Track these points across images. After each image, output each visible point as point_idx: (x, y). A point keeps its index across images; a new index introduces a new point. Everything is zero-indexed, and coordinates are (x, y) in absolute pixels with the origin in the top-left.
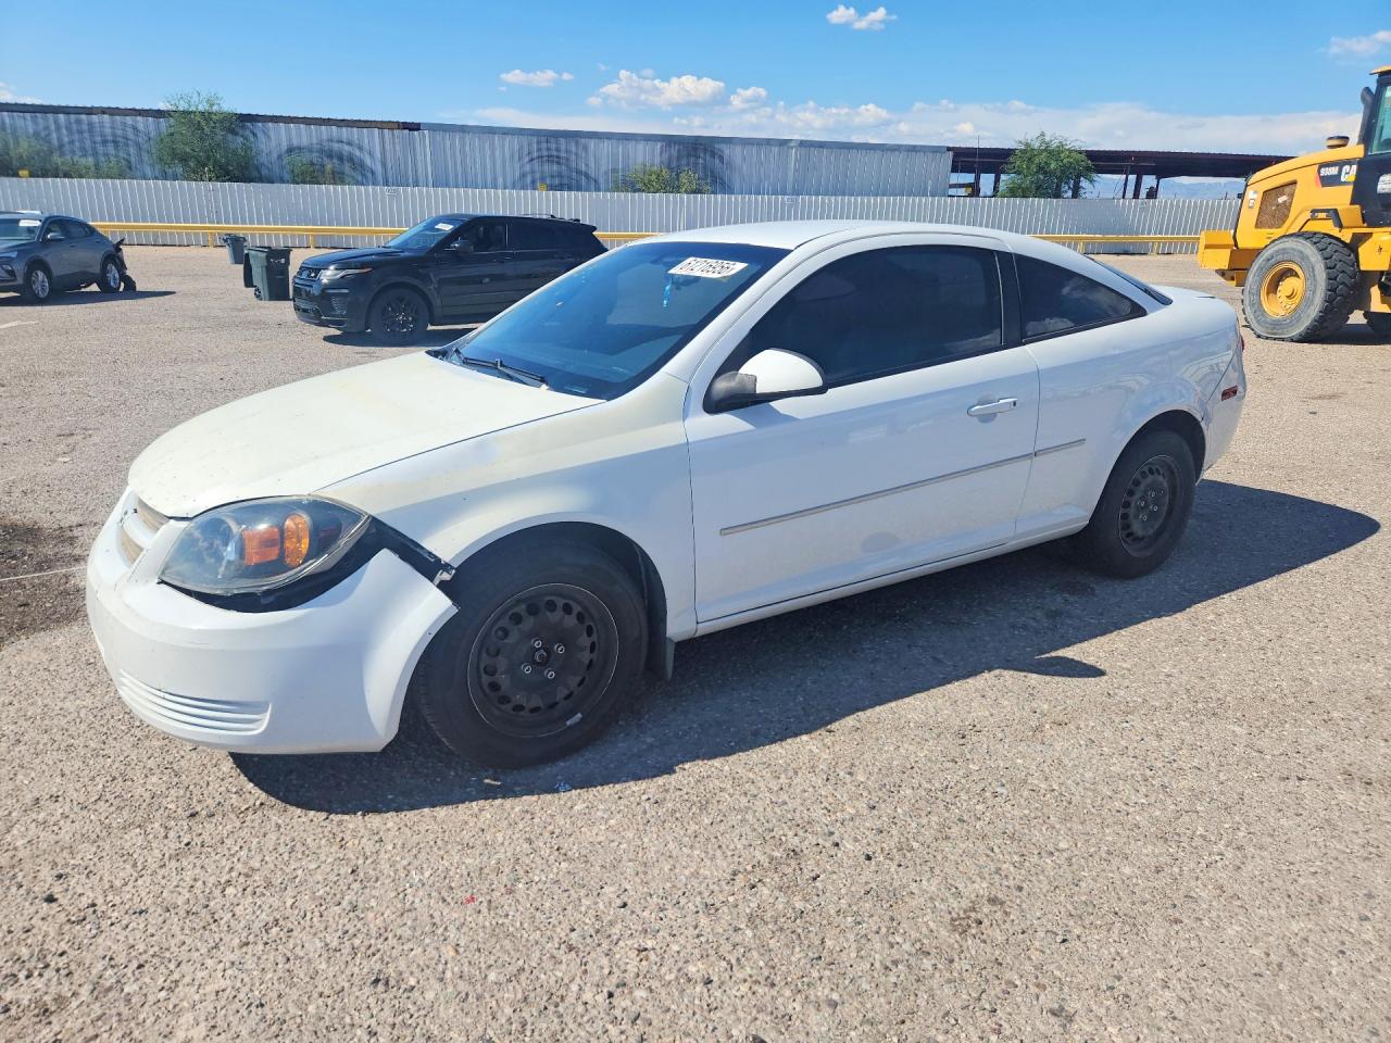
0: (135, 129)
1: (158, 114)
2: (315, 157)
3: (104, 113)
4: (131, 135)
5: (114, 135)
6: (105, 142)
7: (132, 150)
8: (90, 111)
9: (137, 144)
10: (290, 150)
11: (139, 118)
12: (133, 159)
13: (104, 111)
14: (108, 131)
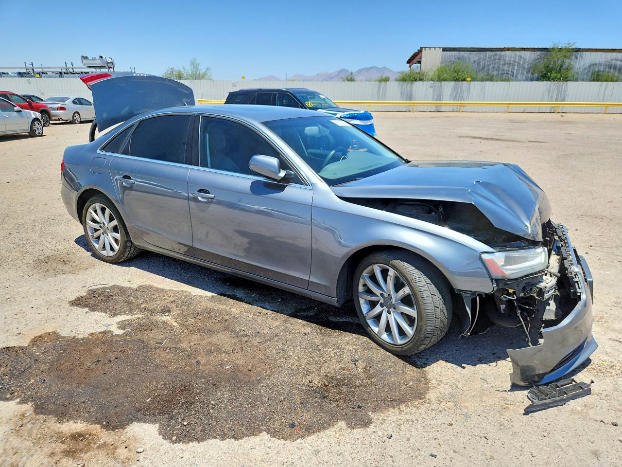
0: (520, 57)
1: (534, 50)
2: (602, 68)
3: (508, 50)
4: (517, 60)
5: (510, 61)
6: (504, 65)
7: (516, 67)
8: (502, 50)
9: (519, 64)
10: (590, 66)
11: (523, 52)
12: (515, 72)
13: (508, 49)
14: (507, 59)
